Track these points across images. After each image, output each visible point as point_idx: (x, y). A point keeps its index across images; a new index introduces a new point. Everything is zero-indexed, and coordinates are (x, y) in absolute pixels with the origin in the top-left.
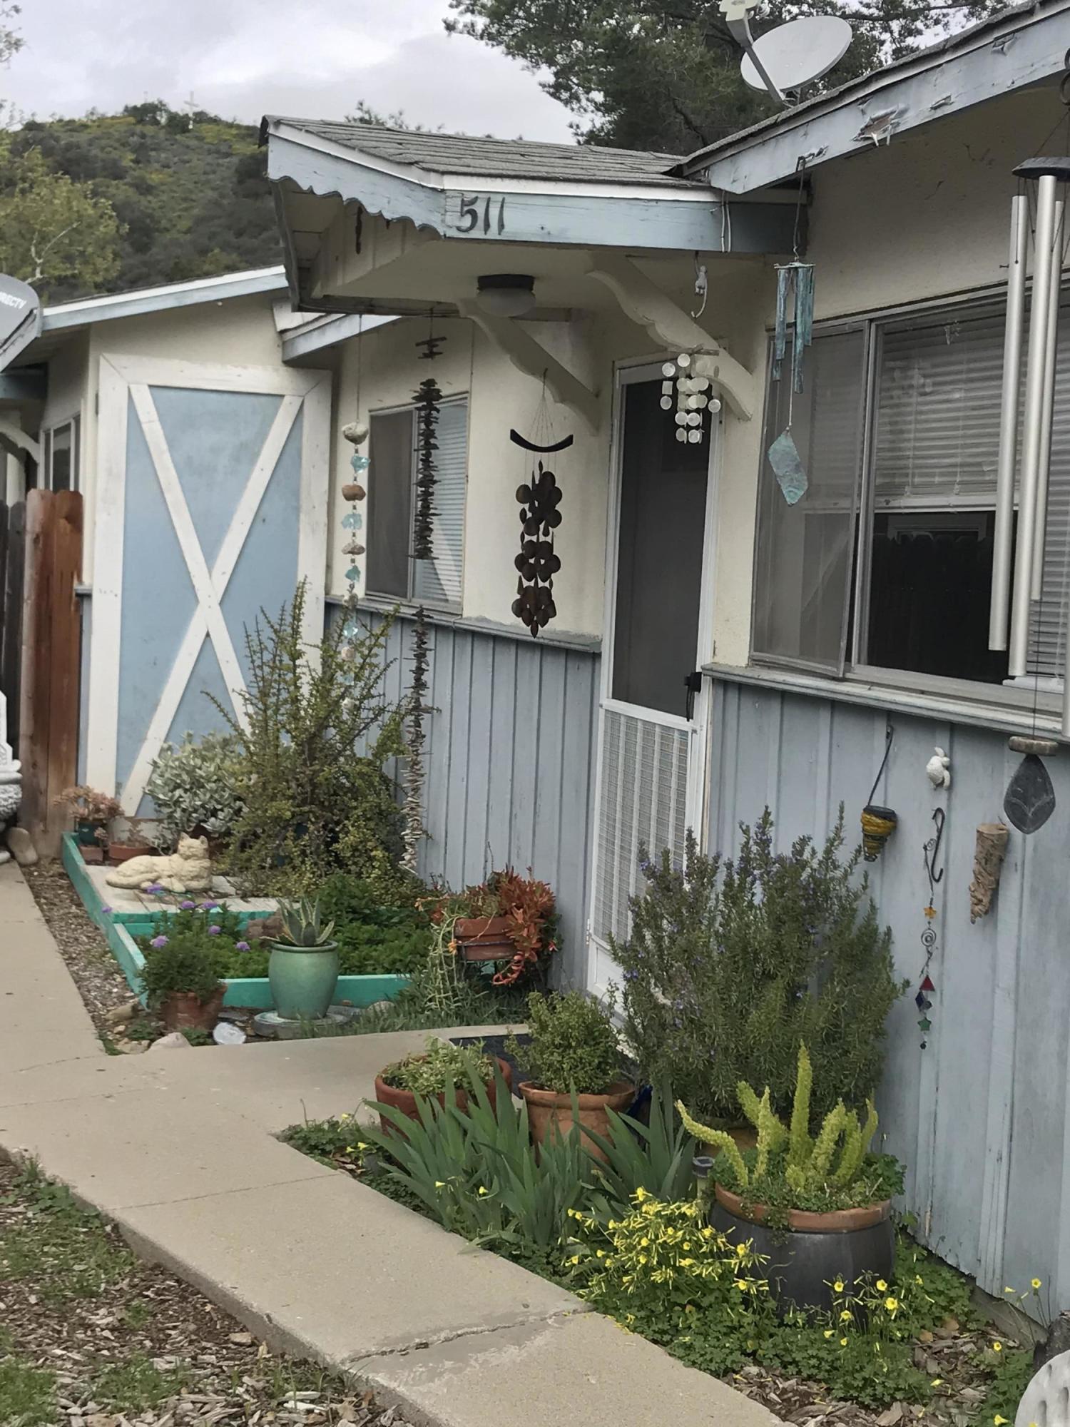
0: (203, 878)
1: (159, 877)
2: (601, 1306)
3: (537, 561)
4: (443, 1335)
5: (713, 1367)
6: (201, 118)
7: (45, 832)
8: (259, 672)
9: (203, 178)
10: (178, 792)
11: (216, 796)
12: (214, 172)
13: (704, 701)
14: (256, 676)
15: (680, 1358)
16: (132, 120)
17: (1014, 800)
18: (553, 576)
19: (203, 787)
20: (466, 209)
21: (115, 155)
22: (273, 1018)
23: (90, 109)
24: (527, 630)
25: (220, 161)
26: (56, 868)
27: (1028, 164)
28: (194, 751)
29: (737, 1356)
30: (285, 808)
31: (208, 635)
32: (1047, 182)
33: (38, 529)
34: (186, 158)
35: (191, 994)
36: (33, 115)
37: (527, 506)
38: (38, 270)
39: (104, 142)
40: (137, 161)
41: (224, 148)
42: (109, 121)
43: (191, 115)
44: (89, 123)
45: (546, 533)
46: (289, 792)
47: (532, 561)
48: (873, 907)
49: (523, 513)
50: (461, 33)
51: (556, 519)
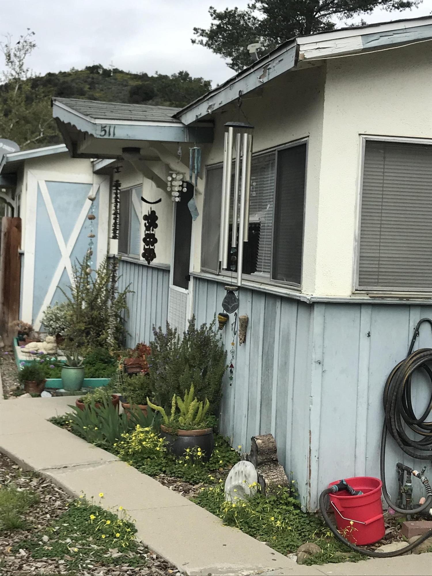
0: (54, 350)
1: (39, 349)
2: (124, 459)
3: (150, 240)
4: (73, 465)
5: (149, 473)
6: (116, 71)
7: (8, 336)
8: (76, 280)
9: (116, 95)
10: (52, 322)
11: (64, 323)
12: (121, 93)
13: (191, 283)
14: (75, 281)
15: (141, 471)
16: (88, 72)
17: (225, 304)
18: (155, 245)
19: (60, 320)
20: (103, 129)
21: (82, 86)
22: (62, 391)
23: (72, 68)
24: (146, 262)
25: (123, 88)
26: (10, 349)
27: (227, 124)
28: (58, 308)
29: (158, 471)
30: (82, 326)
31: (65, 268)
32: (231, 129)
33: (6, 230)
34: (110, 87)
35: (34, 382)
36: (40, 74)
37: (146, 222)
38: (42, 134)
39: (78, 81)
40: (90, 88)
41: (125, 83)
42: (80, 73)
43: (112, 70)
44: (72, 73)
45: (153, 231)
46: (85, 321)
47: (148, 240)
48: (223, 344)
49: (145, 224)
50: (198, 44)
51: (156, 226)
